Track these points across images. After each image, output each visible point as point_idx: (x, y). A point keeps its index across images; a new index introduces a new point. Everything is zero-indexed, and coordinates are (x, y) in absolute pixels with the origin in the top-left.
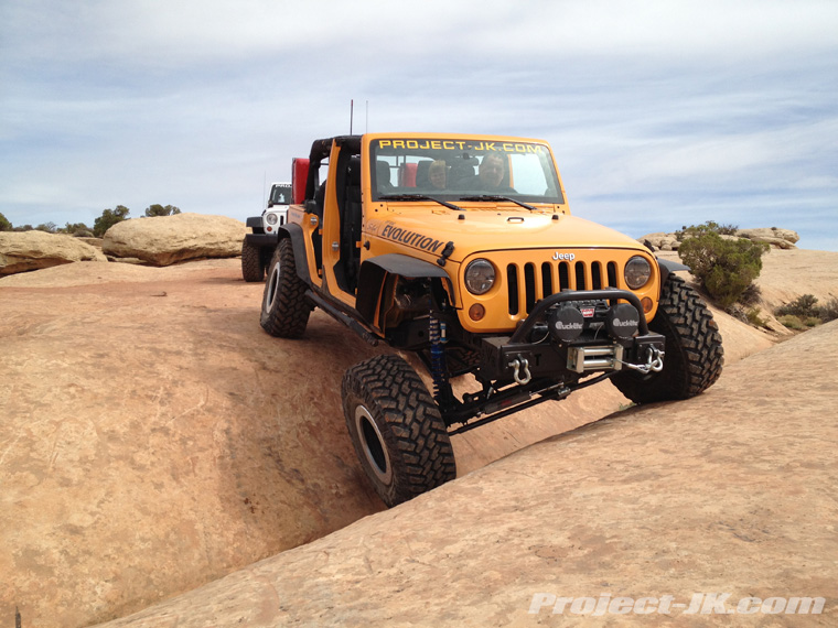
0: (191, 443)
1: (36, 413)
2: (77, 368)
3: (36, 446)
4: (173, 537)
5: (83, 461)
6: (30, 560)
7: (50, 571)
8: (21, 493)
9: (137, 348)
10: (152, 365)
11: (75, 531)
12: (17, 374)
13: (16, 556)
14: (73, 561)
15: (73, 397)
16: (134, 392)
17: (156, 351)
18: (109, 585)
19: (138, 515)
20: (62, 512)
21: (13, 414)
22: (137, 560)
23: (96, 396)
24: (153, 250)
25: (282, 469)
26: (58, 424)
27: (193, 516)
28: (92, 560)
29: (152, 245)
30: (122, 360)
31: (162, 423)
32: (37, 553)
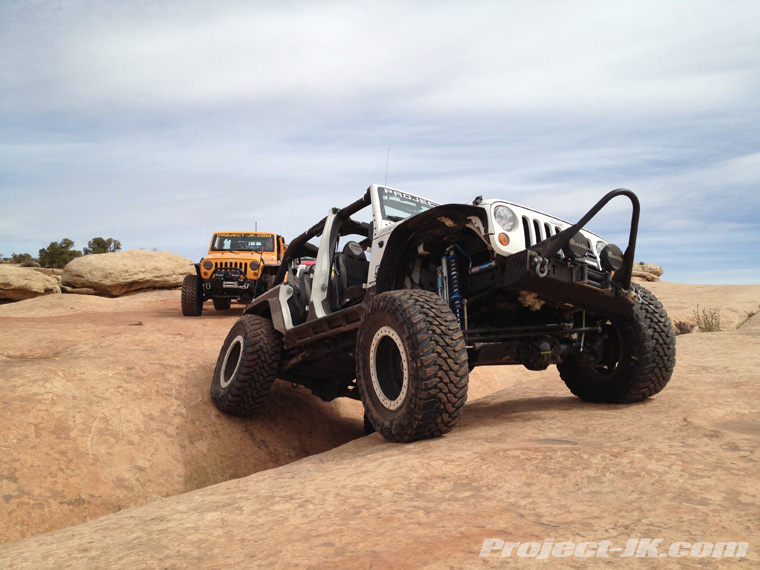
0: (198, 423)
1: (104, 403)
2: (118, 376)
3: (110, 422)
4: (194, 475)
5: (138, 431)
6: (120, 483)
7: (132, 489)
8: (109, 448)
9: (150, 364)
10: (163, 375)
11: (141, 469)
12: (84, 380)
13: (113, 481)
14: (143, 485)
15: (122, 394)
16: (157, 391)
17: (164, 366)
19: (175, 462)
20: (132, 460)
21: (90, 404)
22: (177, 487)
23: (135, 394)
24: (107, 282)
25: (254, 440)
26: (119, 410)
27: (204, 464)
28: (153, 485)
29: (106, 278)
30: (144, 372)
31: (179, 410)
32: (123, 480)
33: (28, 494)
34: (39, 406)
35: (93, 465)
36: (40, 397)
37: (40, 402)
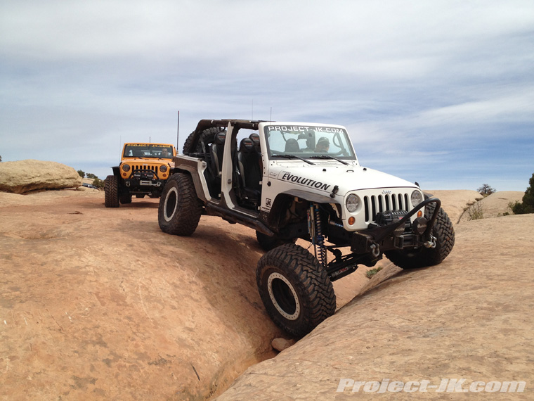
0: (208, 289)
1: (135, 274)
3: (149, 290)
5: (173, 297)
7: (193, 348)
8: (161, 312)
11: (191, 330)
12: (106, 255)
13: (176, 341)
16: (166, 264)
18: (216, 355)
20: (181, 322)
21: (125, 275)
22: (220, 344)
26: (150, 279)
28: (205, 343)
29: (10, 180)
31: (191, 279)
32: (183, 340)
33: (121, 357)
34: (88, 278)
35: (156, 328)
36: (84, 270)
37: (87, 274)
